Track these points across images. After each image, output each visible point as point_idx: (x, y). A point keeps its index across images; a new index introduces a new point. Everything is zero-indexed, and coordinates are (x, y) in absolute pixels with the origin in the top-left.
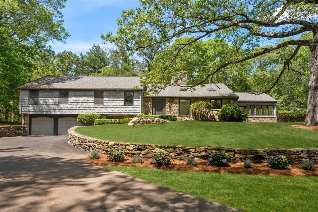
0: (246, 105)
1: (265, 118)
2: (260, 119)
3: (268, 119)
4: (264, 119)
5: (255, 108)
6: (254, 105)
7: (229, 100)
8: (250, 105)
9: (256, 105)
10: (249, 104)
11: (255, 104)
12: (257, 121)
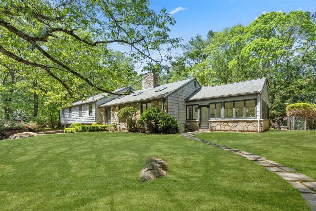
0: (210, 104)
1: (238, 122)
2: (231, 124)
3: (245, 124)
4: (236, 124)
5: (222, 107)
6: (221, 103)
7: (156, 102)
8: (215, 103)
9: (225, 102)
10: (213, 101)
11: (223, 101)
12: (226, 127)
